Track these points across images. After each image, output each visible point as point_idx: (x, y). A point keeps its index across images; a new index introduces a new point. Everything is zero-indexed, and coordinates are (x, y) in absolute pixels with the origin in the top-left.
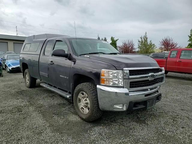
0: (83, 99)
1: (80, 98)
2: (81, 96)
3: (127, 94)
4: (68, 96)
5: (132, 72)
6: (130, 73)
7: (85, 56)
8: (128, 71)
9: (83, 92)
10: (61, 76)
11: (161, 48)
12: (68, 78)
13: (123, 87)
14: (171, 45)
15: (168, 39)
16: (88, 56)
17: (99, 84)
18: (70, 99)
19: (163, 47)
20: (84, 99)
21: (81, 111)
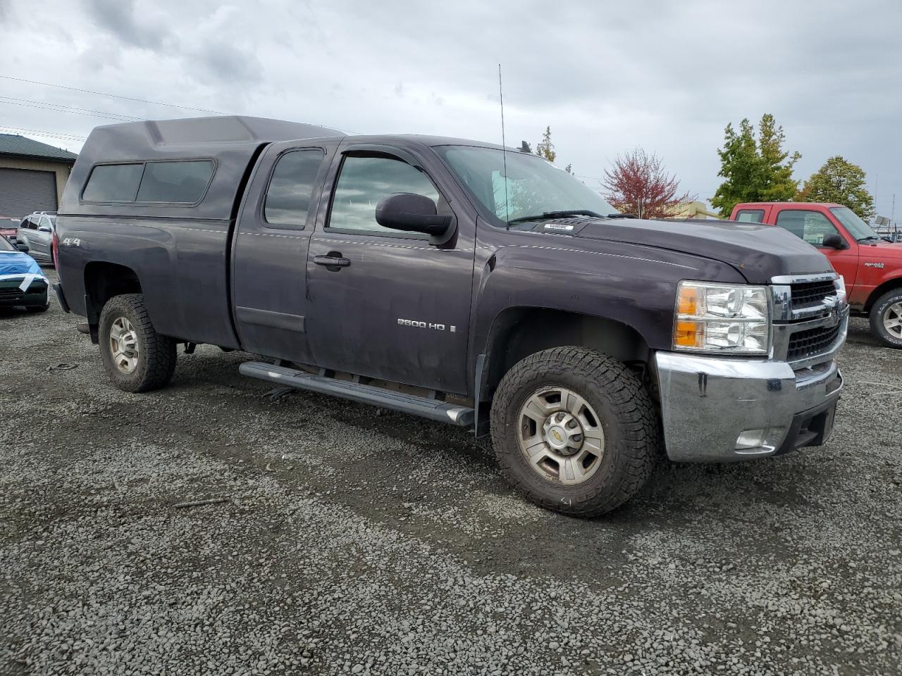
0: (559, 419)
1: (537, 417)
2: (538, 409)
3: (774, 385)
4: (453, 415)
5: (801, 294)
6: (793, 294)
7: (548, 226)
8: (788, 290)
9: (559, 389)
10: (401, 321)
11: (615, 200)
12: (453, 328)
13: (762, 357)
14: (653, 189)
15: (641, 163)
16: (570, 228)
17: (669, 350)
18: (462, 423)
19: (620, 195)
20: (565, 421)
21: (543, 474)
